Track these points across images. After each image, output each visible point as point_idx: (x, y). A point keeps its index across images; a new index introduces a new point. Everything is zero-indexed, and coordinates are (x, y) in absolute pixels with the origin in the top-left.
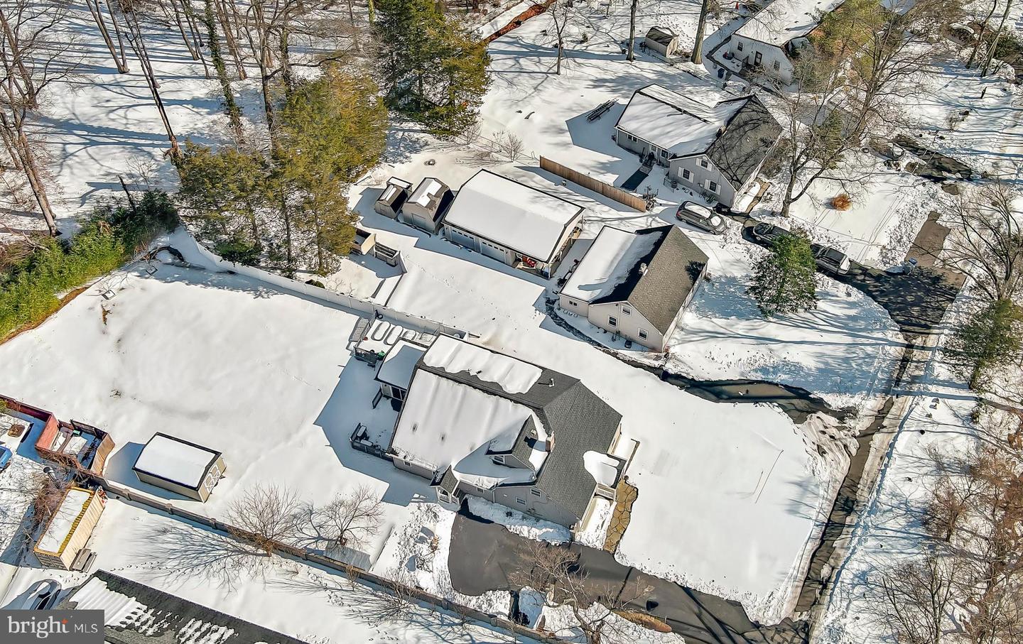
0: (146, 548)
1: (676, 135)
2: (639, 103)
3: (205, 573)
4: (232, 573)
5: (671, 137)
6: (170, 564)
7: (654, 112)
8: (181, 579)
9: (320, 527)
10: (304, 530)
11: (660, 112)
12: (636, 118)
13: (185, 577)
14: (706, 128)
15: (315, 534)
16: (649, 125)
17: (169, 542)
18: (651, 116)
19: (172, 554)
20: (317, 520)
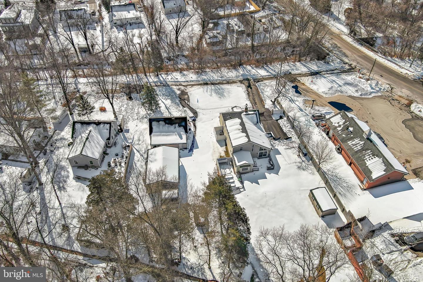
0: (348, 194)
1: (98, 140)
2: (86, 152)
3: (338, 175)
4: (332, 170)
5: (99, 141)
6: (345, 185)
7: (89, 147)
8: (345, 179)
9: (300, 163)
10: (305, 165)
11: (89, 145)
12: (93, 153)
13: (344, 178)
14: (93, 131)
15: (303, 162)
16: (95, 148)
17: (341, 190)
18: (91, 148)
19: (342, 187)
20: (300, 165)
